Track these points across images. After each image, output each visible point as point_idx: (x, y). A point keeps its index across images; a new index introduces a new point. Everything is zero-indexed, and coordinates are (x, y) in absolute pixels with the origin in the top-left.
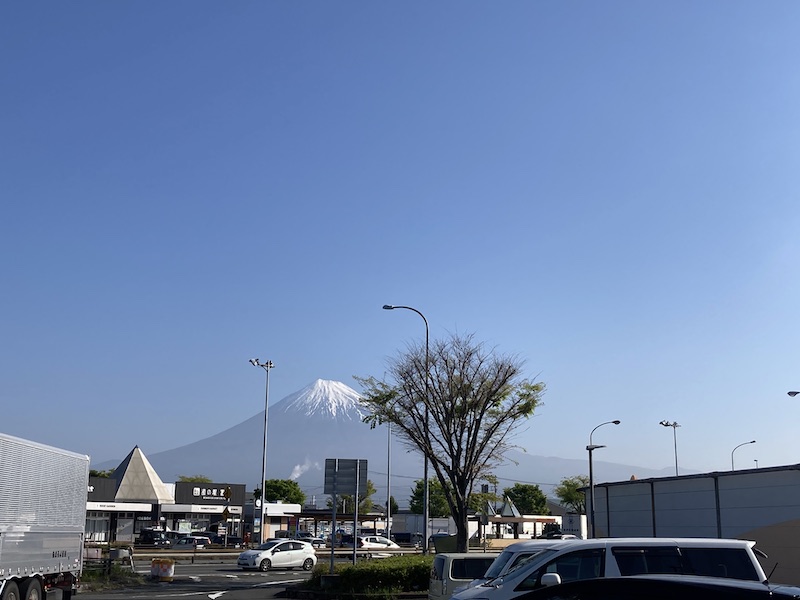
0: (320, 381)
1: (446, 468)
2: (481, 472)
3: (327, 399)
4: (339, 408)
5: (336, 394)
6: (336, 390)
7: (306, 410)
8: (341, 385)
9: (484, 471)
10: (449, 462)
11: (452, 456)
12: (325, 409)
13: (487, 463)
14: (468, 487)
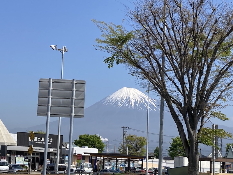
0: (125, 88)
1: (179, 105)
2: (212, 110)
3: (129, 98)
4: (135, 103)
5: (134, 95)
6: (134, 93)
7: (117, 103)
8: (137, 91)
9: (214, 109)
10: (181, 99)
11: (184, 94)
12: (127, 103)
13: (217, 103)
14: (199, 124)
